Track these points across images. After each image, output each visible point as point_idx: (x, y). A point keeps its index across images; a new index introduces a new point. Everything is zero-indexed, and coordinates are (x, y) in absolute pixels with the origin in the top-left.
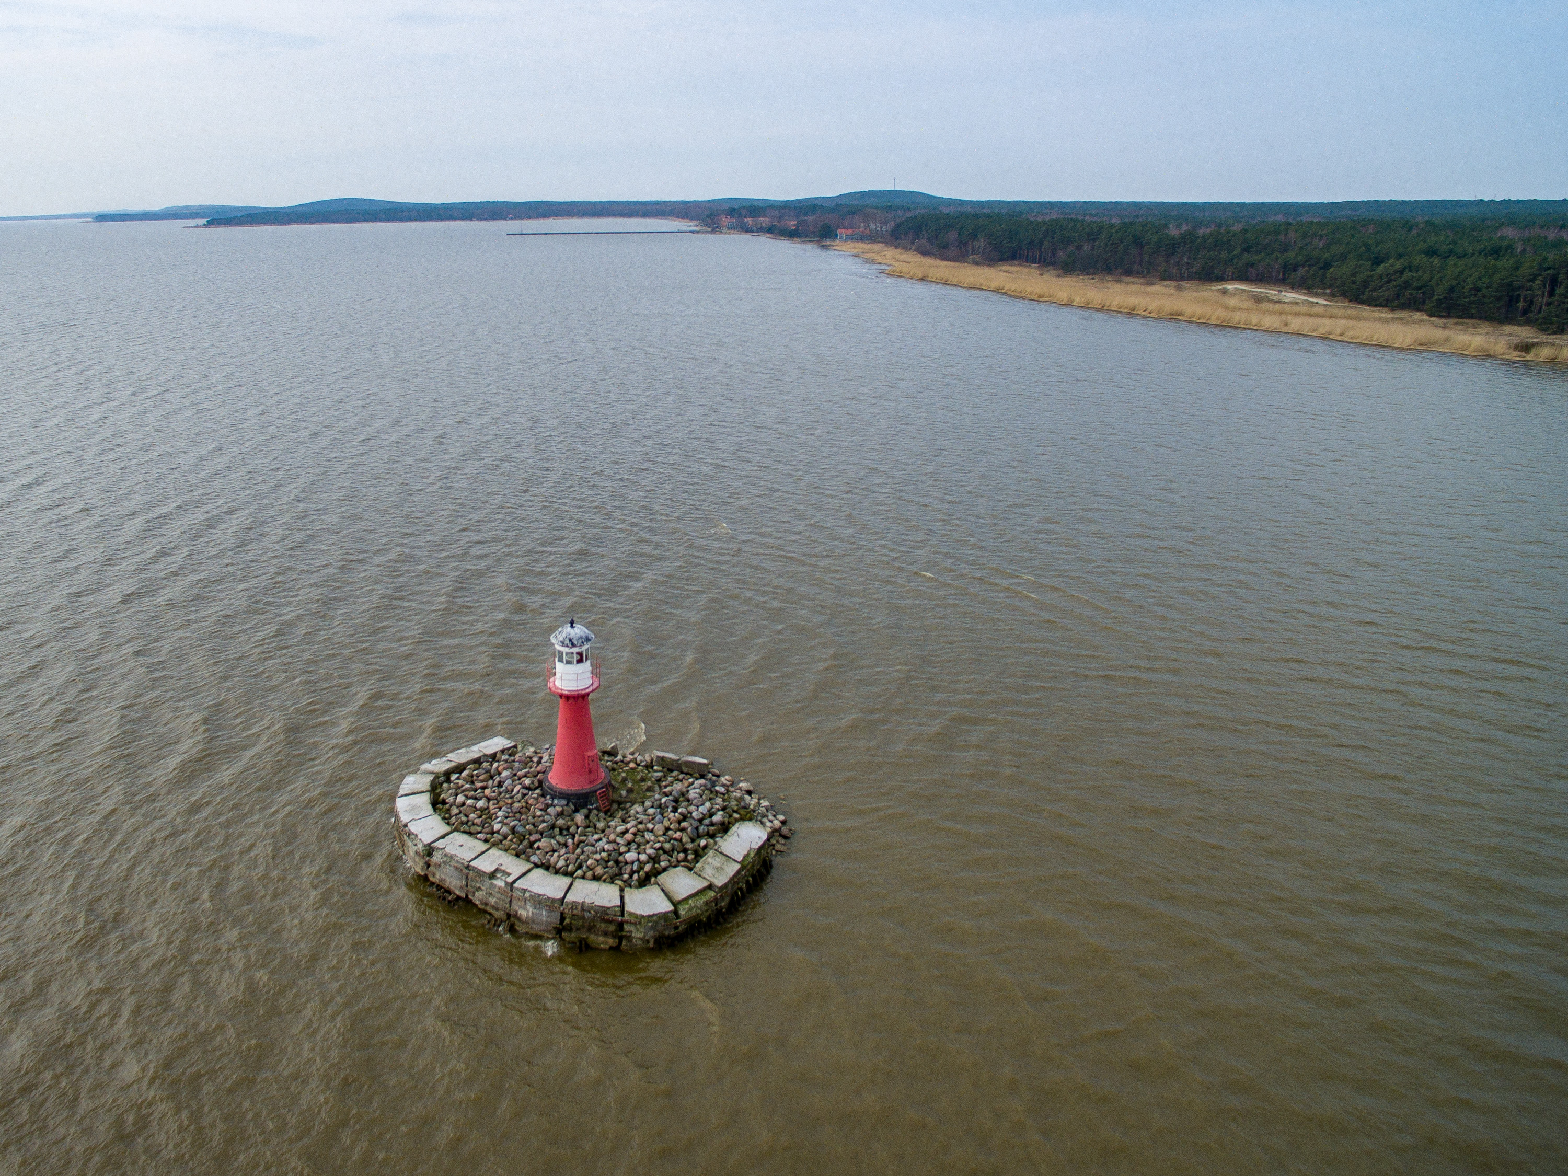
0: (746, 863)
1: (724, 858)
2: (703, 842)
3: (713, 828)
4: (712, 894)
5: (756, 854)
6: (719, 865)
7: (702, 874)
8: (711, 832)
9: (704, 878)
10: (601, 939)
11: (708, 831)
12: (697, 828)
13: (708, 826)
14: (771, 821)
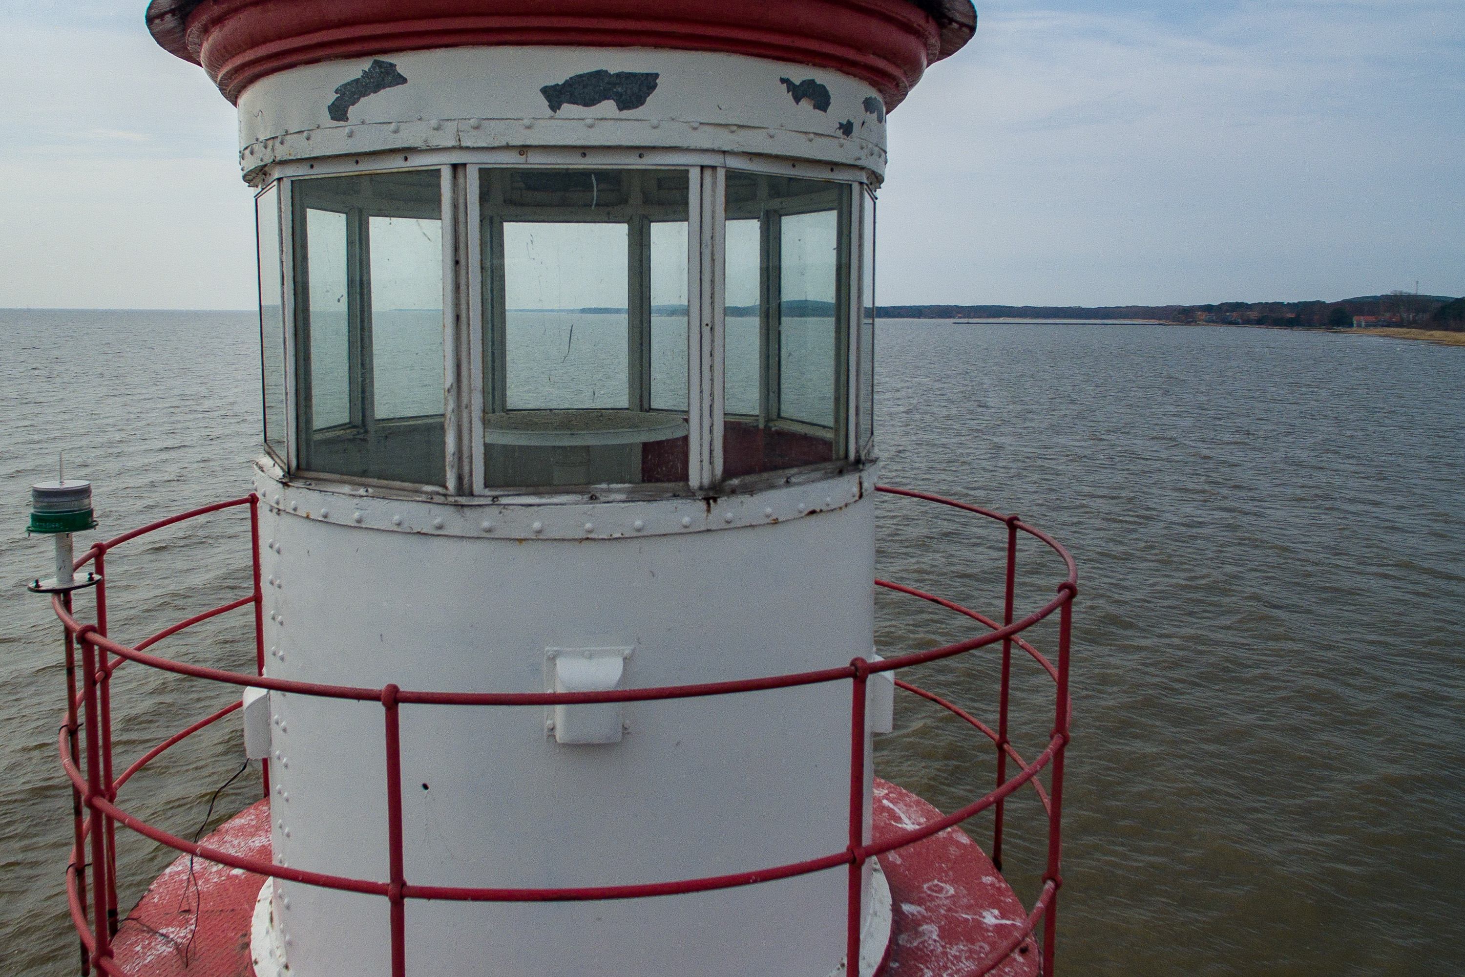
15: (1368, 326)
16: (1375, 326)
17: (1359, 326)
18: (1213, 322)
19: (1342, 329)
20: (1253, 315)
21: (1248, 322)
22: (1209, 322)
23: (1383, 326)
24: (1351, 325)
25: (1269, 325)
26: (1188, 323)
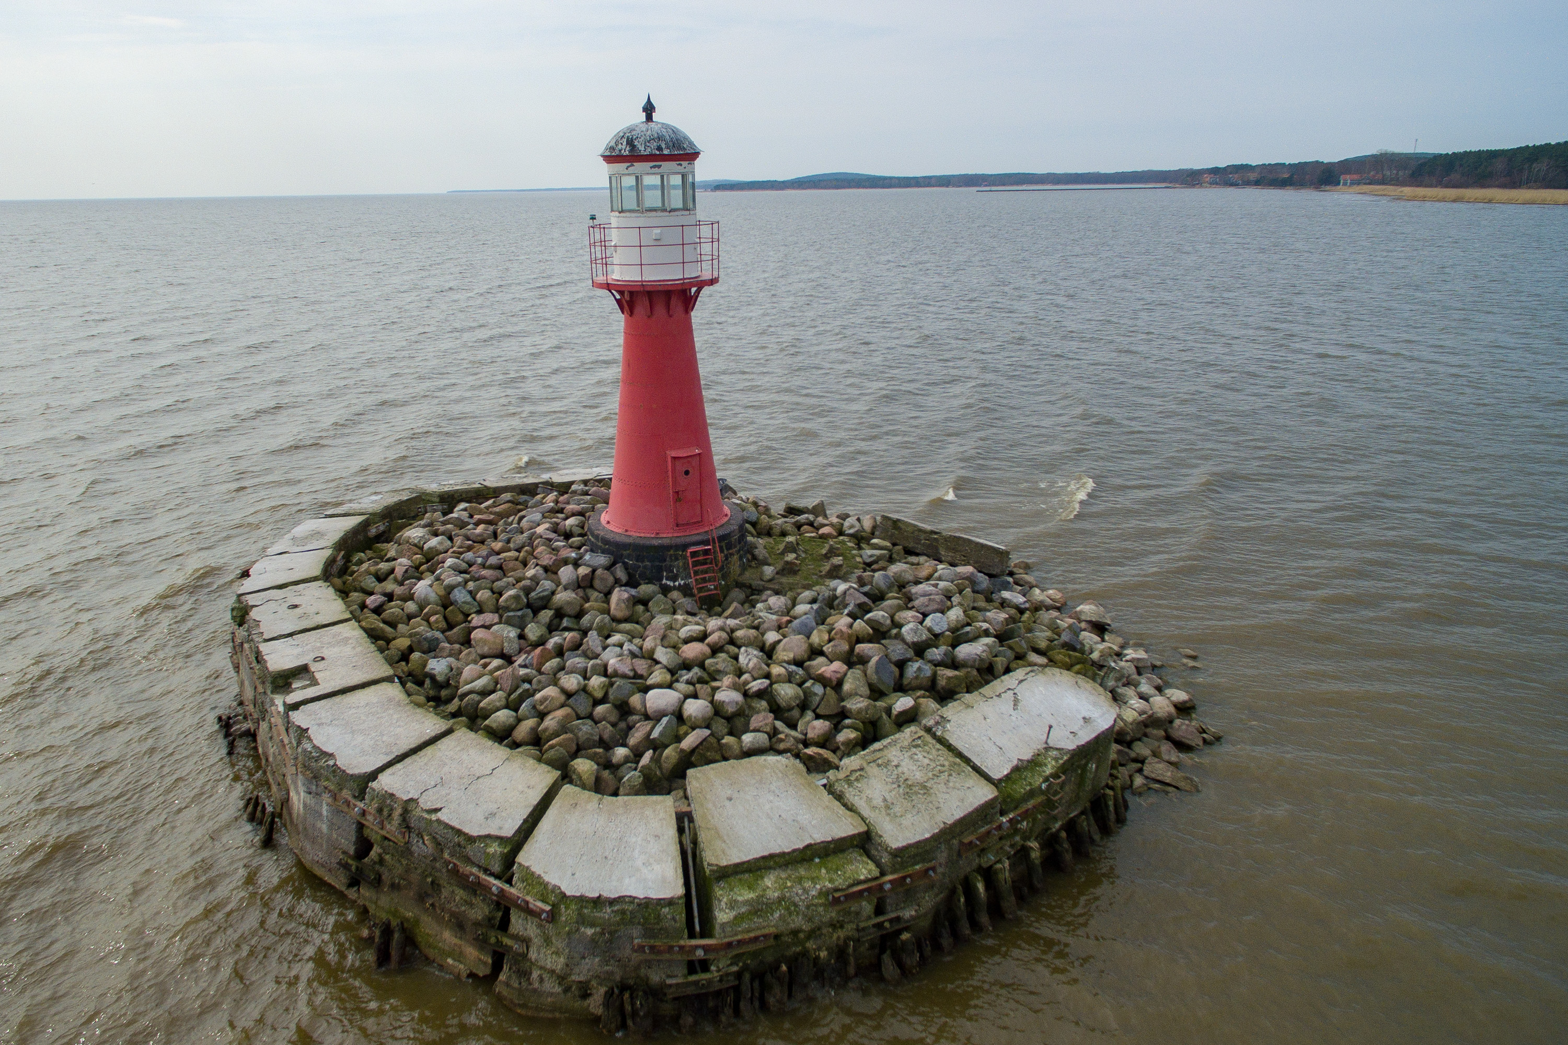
0: (1021, 789)
1: (946, 758)
2: (903, 703)
3: (950, 673)
4: (863, 869)
5: (1064, 769)
6: (919, 776)
7: (851, 795)
8: (942, 682)
9: (850, 808)
10: (448, 937)
11: (934, 679)
12: (901, 665)
13: (937, 664)
14: (1144, 697)
15: (1352, 184)
16: (1358, 183)
17: (1345, 184)
18: (1217, 184)
19: (1328, 188)
20: (1252, 176)
21: (1247, 183)
22: (1214, 183)
23: (1365, 184)
24: (1338, 184)
25: (1265, 185)
26: (1193, 186)
